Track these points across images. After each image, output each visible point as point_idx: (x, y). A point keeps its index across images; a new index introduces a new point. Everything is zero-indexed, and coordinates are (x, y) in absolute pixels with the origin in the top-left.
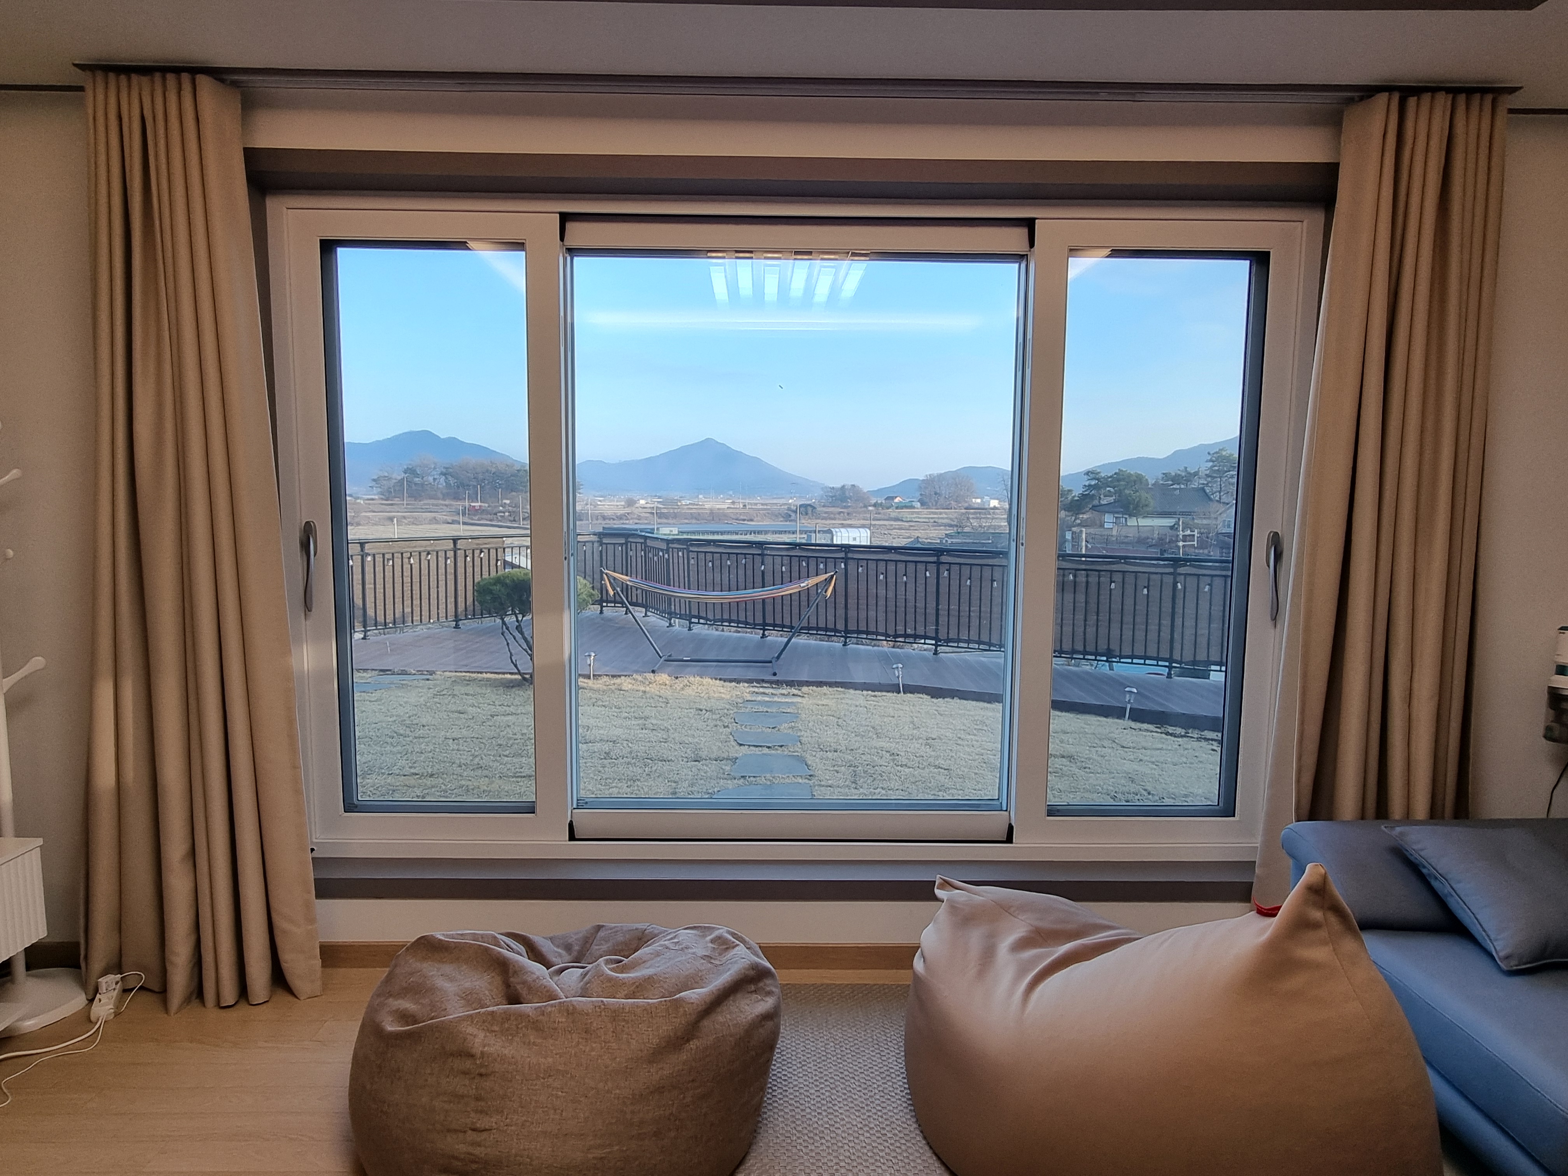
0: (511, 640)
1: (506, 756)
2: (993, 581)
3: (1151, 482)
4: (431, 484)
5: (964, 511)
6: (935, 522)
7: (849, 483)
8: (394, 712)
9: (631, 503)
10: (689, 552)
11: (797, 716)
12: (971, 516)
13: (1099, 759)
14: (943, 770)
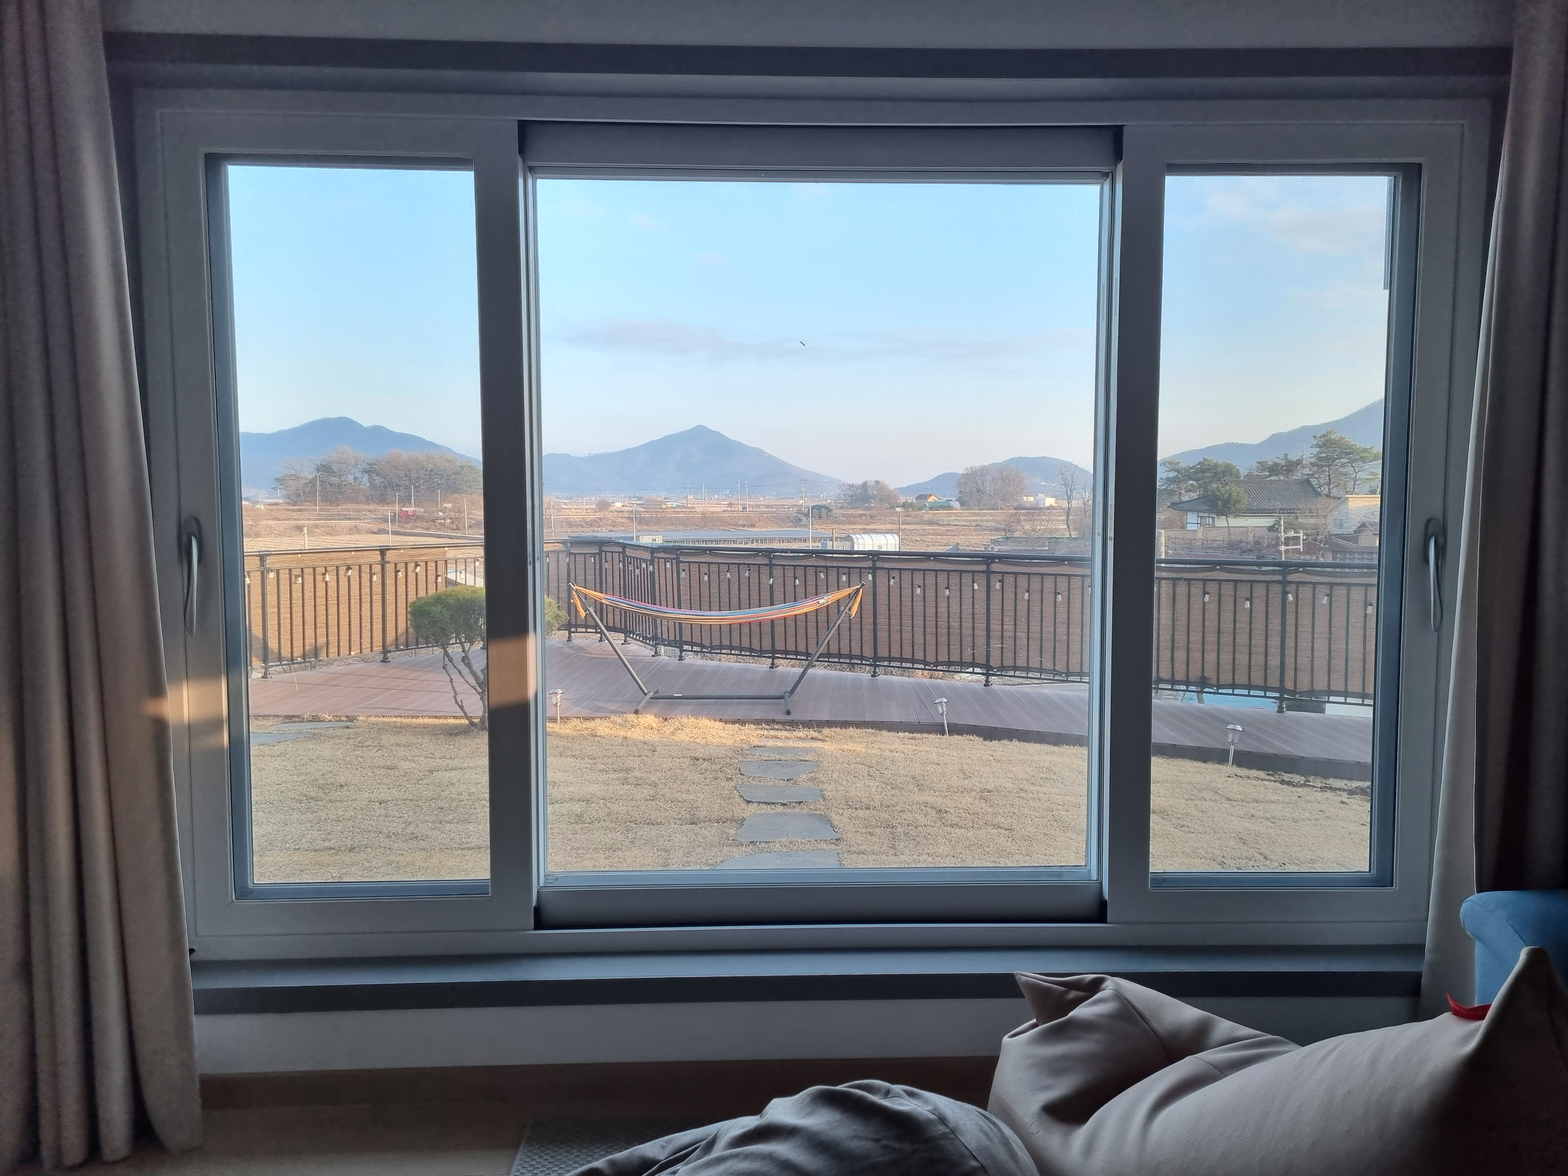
0: (455, 676)
1: (448, 822)
2: (1056, 594)
3: (1243, 472)
4: (350, 484)
5: (1013, 511)
6: (978, 525)
7: (871, 478)
8: (303, 770)
9: (603, 506)
10: (679, 562)
11: (817, 764)
12: (1022, 518)
13: (1200, 815)
14: (1003, 831)
